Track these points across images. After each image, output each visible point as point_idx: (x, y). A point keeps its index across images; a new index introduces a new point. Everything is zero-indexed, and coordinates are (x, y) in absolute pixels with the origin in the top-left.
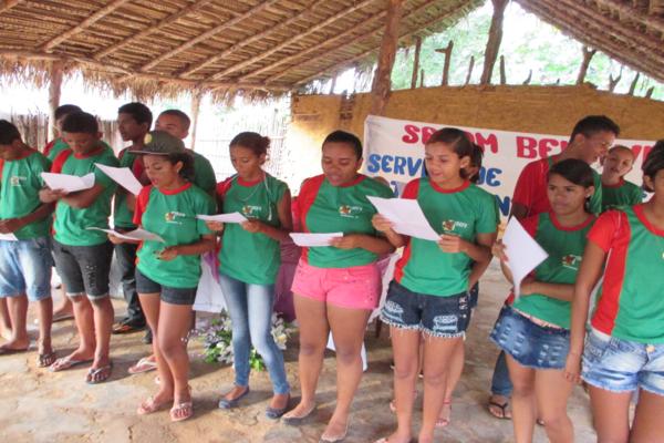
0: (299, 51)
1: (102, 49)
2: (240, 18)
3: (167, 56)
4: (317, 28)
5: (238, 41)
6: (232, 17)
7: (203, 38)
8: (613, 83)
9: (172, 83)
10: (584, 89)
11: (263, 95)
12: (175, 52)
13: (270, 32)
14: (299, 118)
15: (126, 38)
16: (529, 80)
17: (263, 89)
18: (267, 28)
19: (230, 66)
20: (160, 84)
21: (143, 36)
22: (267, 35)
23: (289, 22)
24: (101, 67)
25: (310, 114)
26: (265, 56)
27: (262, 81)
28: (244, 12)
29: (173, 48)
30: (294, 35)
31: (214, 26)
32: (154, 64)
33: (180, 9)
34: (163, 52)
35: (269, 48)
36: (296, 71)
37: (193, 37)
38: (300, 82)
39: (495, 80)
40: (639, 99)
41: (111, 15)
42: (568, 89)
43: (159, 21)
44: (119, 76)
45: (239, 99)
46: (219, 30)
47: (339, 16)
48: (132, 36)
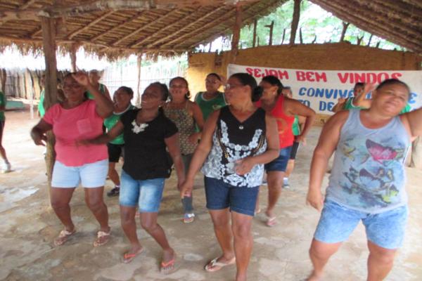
0: (191, 31)
1: (95, 36)
2: (163, 17)
3: (126, 38)
4: (201, 19)
5: (161, 28)
6: (158, 17)
7: (144, 28)
8: (359, 41)
9: (127, 51)
10: (344, 44)
11: (172, 54)
12: (130, 35)
13: (177, 23)
14: (193, 66)
15: (107, 30)
16: (315, 40)
17: (173, 51)
18: (176, 21)
19: (156, 41)
20: (121, 51)
21: (116, 29)
22: (176, 24)
23: (187, 17)
24: (93, 45)
25: (198, 63)
26: (175, 34)
27: (172, 47)
28: (164, 14)
29: (129, 33)
30: (189, 23)
31: (149, 22)
32: (120, 41)
33: (134, 16)
34: (124, 36)
35: (176, 30)
36: (191, 40)
37: (139, 28)
38: (193, 46)
39: (297, 41)
40: (372, 48)
41: (103, 20)
42: (335, 45)
43: (124, 22)
44: (101, 48)
45: (160, 57)
46: (152, 23)
47: (212, 13)
48: (110, 29)
